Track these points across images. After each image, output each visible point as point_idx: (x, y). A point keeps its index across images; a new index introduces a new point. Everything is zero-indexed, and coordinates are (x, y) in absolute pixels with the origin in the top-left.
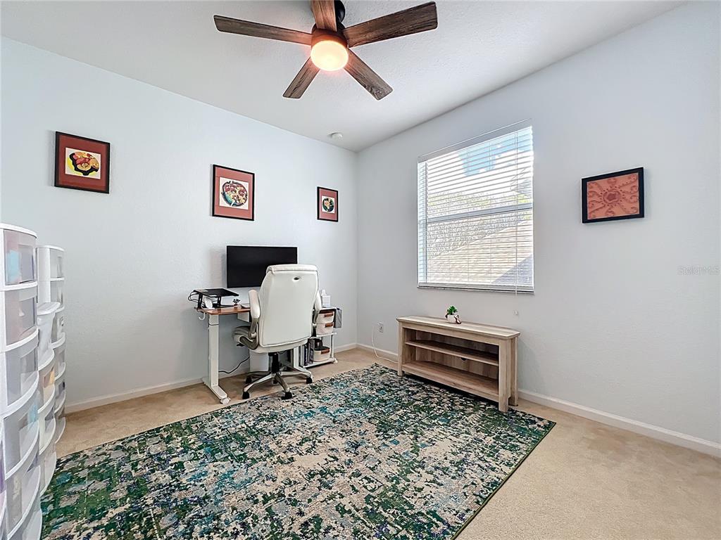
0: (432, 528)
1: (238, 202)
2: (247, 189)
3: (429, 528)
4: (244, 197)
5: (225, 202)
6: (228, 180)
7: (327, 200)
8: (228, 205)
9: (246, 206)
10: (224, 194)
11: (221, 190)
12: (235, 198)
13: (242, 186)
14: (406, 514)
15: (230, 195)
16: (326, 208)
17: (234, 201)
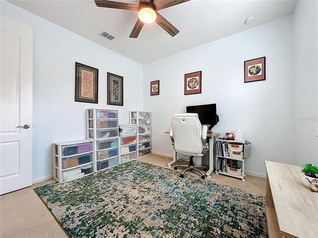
0: (85, 236)
1: (194, 86)
2: (198, 80)
3: (86, 235)
4: (197, 83)
5: (189, 88)
6: (190, 78)
7: (254, 67)
8: (190, 89)
9: (197, 88)
10: (188, 85)
11: (187, 84)
12: (193, 85)
13: (195, 79)
14: (97, 226)
15: (191, 84)
16: (251, 73)
17: (192, 87)
